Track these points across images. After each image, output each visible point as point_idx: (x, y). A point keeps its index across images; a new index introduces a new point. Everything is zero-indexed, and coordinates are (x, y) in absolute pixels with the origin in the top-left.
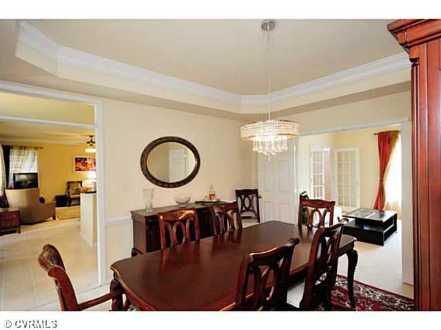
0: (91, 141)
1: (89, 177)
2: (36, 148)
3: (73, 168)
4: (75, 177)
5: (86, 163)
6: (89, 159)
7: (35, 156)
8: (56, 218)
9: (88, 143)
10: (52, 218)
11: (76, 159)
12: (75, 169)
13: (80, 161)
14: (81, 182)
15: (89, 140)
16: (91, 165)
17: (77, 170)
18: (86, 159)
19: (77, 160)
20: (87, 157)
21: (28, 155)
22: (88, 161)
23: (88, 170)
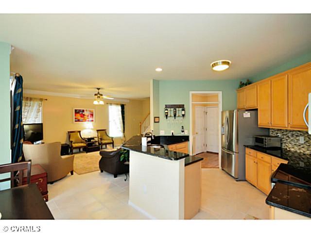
0: (98, 93)
1: (87, 127)
2: (41, 100)
3: (73, 119)
4: (75, 127)
5: (84, 115)
6: (86, 110)
7: (40, 107)
8: (74, 173)
9: (95, 95)
10: (70, 173)
11: (76, 110)
12: (74, 120)
13: (78, 113)
14: (80, 132)
15: (97, 93)
16: (88, 116)
17: (76, 121)
18: (83, 111)
19: (77, 112)
20: (85, 109)
21: (33, 106)
22: (85, 113)
23: (86, 121)
